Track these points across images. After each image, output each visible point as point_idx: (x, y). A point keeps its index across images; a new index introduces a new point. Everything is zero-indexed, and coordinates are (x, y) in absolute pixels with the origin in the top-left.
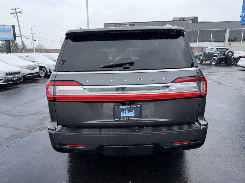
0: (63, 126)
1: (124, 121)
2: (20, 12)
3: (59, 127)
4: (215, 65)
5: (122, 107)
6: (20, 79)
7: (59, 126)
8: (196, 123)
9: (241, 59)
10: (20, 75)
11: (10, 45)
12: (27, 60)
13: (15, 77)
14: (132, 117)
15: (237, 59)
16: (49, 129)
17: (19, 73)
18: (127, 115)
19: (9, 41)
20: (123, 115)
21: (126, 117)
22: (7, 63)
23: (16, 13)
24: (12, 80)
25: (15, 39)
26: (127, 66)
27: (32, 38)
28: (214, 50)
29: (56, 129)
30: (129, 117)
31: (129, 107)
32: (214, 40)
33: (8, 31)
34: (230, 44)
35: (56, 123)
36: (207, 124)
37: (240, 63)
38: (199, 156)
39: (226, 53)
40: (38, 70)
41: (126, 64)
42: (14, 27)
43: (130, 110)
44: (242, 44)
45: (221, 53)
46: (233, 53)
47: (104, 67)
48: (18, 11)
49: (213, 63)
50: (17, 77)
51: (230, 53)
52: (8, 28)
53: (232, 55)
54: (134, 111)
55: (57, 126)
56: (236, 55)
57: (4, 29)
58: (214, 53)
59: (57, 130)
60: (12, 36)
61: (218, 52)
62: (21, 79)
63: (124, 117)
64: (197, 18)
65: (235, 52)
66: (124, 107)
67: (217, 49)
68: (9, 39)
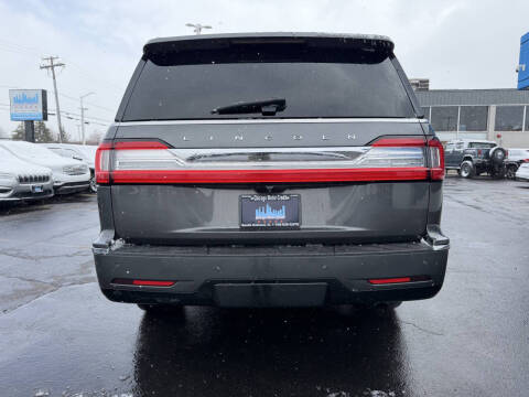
0: (127, 242)
1: (262, 228)
2: (61, 65)
3: (119, 244)
4: (467, 177)
5: (257, 198)
6: (47, 191)
7: (118, 241)
8: (423, 240)
9: (523, 165)
10: (48, 183)
11: (33, 133)
12: (66, 156)
13: (37, 187)
14: (279, 221)
15: (514, 166)
16: (95, 246)
17: (45, 179)
18: (269, 218)
19: (32, 121)
20: (260, 215)
21: (267, 221)
22: (23, 159)
23: (52, 67)
24: (29, 193)
25: (45, 118)
26: (272, 109)
27: (80, 118)
28: (465, 146)
29: (110, 245)
30: (273, 221)
31: (274, 198)
32: (463, 126)
33: (32, 101)
34: (499, 136)
35: (112, 234)
36: (447, 242)
37: (521, 172)
38: (433, 333)
39: (491, 153)
40: (87, 176)
41: (267, 104)
42: (44, 93)
43: (276, 207)
44: (524, 135)
45: (479, 153)
46: (505, 153)
47: (222, 112)
48: (55, 62)
49: (464, 174)
50: (42, 187)
51: (500, 153)
52: (32, 95)
53: (504, 158)
54: (284, 207)
55: (115, 239)
56: (512, 158)
57: (24, 97)
58: (464, 153)
59: (113, 248)
60: (41, 111)
61: (474, 149)
62: (50, 191)
63: (262, 221)
64: (428, 81)
65: (511, 151)
66: (263, 199)
67: (471, 144)
68: (33, 118)
